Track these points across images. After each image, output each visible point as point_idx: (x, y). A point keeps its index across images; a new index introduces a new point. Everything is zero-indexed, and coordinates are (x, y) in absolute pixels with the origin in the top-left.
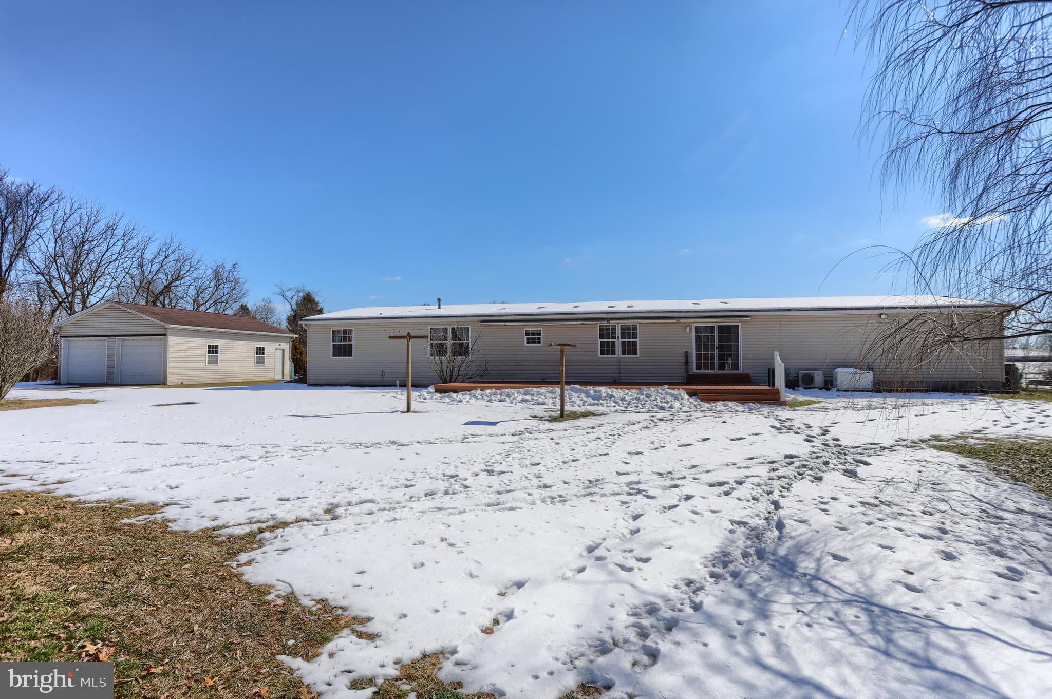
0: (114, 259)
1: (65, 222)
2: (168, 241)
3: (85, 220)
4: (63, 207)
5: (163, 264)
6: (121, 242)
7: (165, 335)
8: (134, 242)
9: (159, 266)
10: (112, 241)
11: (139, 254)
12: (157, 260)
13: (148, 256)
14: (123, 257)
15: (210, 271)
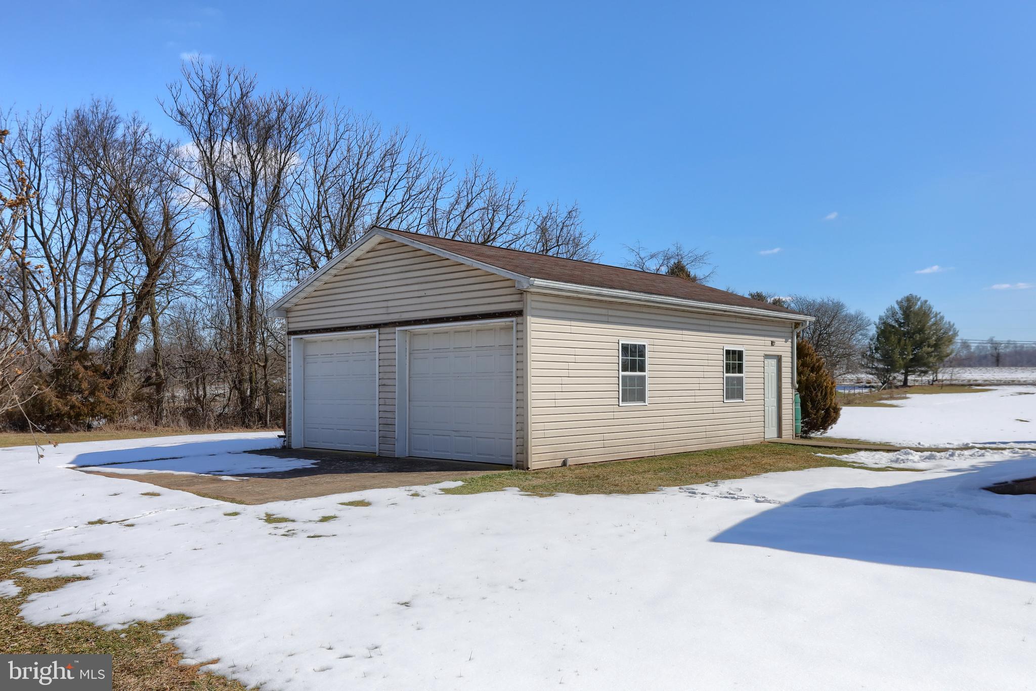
0: (396, 212)
1: (328, 157)
2: (471, 176)
3: (355, 150)
4: (326, 129)
5: (465, 216)
6: (403, 183)
7: (519, 313)
8: (421, 183)
9: (459, 220)
10: (392, 183)
11: (429, 203)
12: (455, 213)
13: (443, 205)
14: (408, 208)
15: (533, 227)
